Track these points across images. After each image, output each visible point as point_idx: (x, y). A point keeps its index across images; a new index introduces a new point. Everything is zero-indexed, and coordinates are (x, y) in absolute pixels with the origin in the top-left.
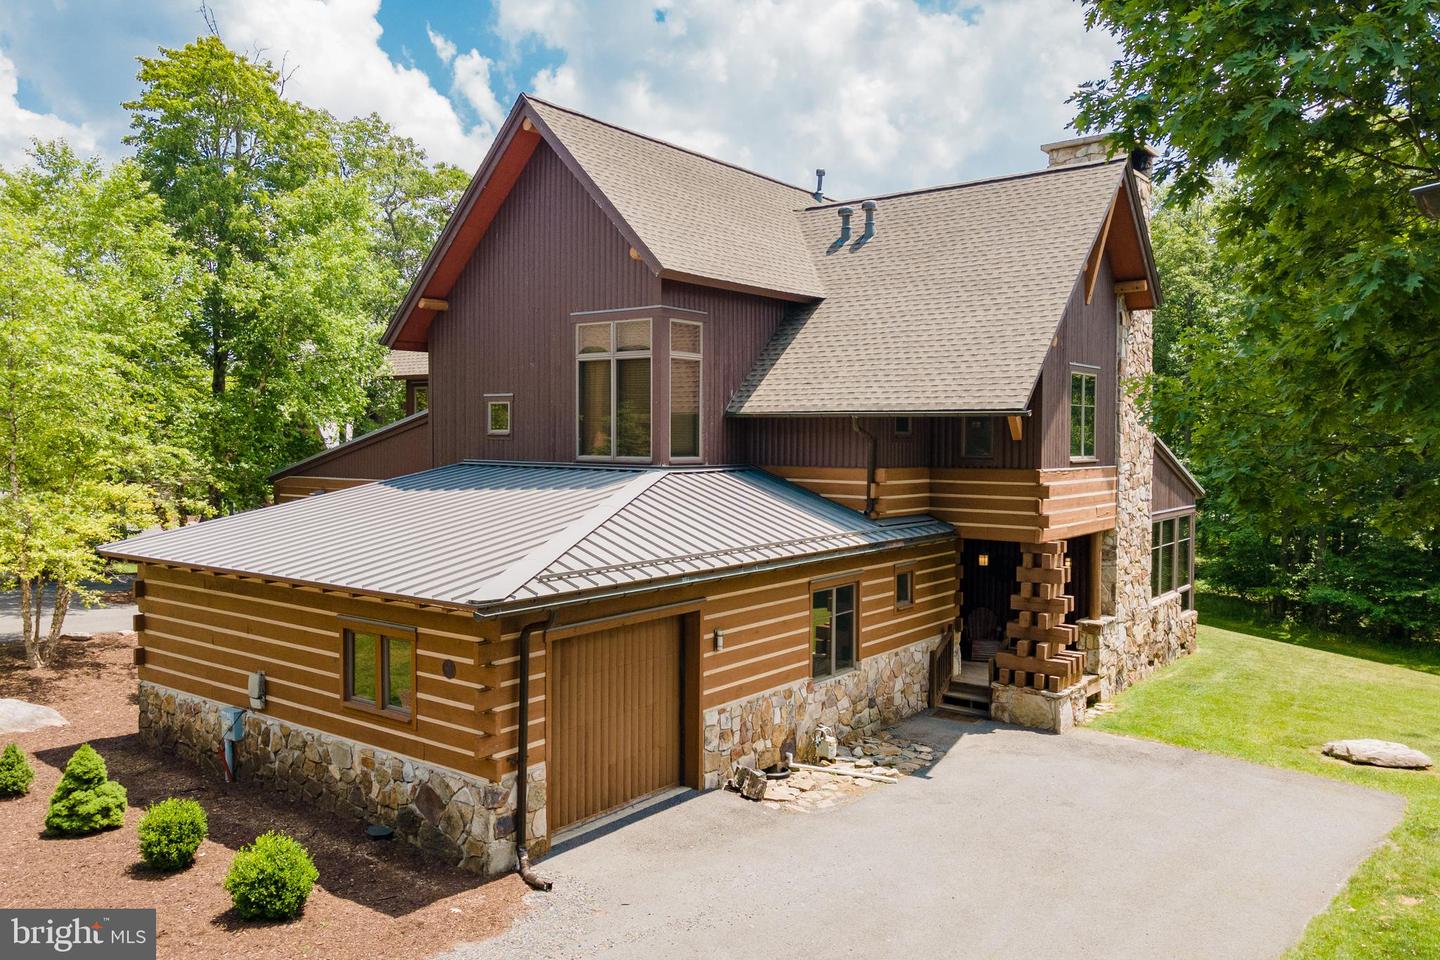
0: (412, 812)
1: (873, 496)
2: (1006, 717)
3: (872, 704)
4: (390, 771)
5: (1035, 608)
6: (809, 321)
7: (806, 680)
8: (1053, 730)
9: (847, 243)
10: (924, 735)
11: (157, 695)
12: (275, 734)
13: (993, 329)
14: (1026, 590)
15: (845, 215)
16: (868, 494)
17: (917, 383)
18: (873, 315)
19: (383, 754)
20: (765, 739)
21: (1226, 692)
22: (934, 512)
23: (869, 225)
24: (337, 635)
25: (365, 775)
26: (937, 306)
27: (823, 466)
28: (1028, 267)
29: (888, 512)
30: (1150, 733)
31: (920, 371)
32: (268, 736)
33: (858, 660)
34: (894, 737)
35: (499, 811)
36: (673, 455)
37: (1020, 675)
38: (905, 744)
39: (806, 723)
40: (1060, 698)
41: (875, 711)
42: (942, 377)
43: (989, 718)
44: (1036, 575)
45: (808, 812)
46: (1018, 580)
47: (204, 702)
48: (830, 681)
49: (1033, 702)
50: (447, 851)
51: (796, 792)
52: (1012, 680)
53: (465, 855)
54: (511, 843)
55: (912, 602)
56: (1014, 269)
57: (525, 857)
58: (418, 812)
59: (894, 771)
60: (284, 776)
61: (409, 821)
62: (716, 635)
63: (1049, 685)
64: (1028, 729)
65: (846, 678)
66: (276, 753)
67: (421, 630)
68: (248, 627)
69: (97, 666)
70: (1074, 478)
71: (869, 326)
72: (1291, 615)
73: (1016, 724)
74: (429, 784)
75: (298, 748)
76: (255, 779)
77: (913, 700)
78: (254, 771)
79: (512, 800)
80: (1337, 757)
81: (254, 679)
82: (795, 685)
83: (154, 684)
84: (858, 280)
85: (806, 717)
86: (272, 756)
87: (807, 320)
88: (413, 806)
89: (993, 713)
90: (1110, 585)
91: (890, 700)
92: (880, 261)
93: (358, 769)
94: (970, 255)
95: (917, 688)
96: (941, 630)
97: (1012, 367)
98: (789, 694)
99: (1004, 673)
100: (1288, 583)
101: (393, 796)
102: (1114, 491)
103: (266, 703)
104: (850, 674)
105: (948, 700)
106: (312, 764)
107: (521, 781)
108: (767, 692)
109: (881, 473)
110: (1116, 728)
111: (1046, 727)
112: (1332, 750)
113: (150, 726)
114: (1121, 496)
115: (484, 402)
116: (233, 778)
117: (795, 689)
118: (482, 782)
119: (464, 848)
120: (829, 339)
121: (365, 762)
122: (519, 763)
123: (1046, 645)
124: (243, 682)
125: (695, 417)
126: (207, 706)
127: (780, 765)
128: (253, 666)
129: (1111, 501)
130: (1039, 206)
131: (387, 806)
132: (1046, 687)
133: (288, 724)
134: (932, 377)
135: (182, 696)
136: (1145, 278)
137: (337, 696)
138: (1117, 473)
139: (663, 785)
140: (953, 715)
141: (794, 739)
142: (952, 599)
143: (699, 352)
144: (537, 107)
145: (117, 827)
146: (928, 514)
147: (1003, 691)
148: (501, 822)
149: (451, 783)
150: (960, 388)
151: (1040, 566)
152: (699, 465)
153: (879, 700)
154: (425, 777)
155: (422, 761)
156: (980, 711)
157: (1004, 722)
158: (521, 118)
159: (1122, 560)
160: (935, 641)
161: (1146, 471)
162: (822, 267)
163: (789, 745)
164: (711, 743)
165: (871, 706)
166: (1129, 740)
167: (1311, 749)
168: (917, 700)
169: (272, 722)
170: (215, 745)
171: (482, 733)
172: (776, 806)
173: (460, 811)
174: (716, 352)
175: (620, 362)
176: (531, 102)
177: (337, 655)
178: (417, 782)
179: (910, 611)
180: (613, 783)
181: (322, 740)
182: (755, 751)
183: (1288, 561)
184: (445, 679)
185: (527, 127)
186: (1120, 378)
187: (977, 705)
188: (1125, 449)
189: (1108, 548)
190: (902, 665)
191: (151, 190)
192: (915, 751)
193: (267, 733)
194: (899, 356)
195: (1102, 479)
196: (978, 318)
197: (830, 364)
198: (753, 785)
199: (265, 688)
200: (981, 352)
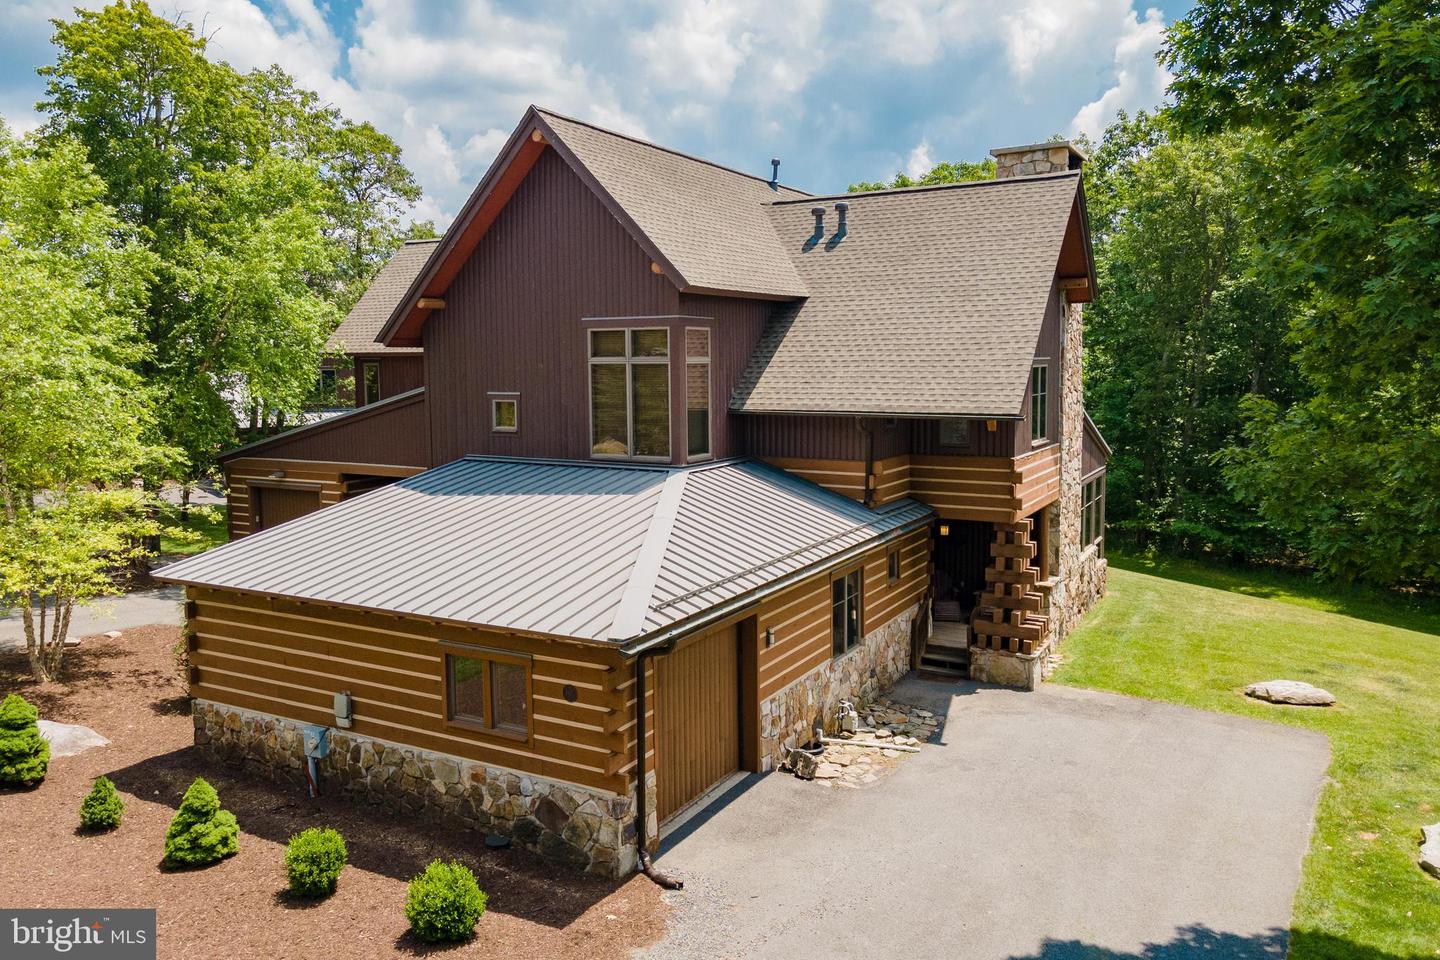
0: (532, 823)
1: (871, 487)
2: (984, 677)
3: (873, 674)
4: (504, 786)
5: (1008, 580)
6: (797, 320)
7: (828, 662)
8: (1027, 688)
9: (821, 241)
10: (919, 699)
11: (217, 713)
12: (366, 751)
13: (978, 336)
14: (1000, 564)
15: (818, 214)
16: (867, 485)
17: (914, 386)
18: (860, 315)
19: (494, 770)
20: (802, 720)
21: (1147, 637)
22: (915, 496)
23: (842, 225)
24: (439, 660)
25: (475, 789)
26: (921, 311)
27: (821, 458)
28: (1003, 276)
29: (885, 499)
30: (1106, 685)
31: (915, 374)
32: (359, 752)
33: (863, 636)
34: (894, 703)
35: (625, 819)
36: (691, 453)
37: (997, 640)
38: (906, 709)
39: (830, 700)
40: (1033, 659)
41: (875, 679)
42: (938, 380)
43: (967, 678)
44: (1008, 551)
45: (858, 787)
46: (992, 554)
47: (277, 720)
48: (844, 659)
49: (1010, 663)
50: (572, 857)
51: (840, 768)
52: (989, 644)
53: (592, 861)
54: (633, 846)
55: (898, 577)
56: (990, 277)
57: (647, 859)
58: (538, 822)
59: (913, 740)
60: (376, 789)
61: (526, 830)
62: (768, 634)
63: (1024, 648)
64: (1006, 687)
65: (854, 653)
66: (367, 769)
67: (537, 657)
68: (329, 649)
69: (104, 675)
70: (1035, 460)
71: (858, 327)
72: (1153, 544)
73: (993, 684)
74: (550, 797)
75: (395, 764)
76: (344, 793)
77: (900, 665)
78: (342, 785)
79: (633, 808)
80: (1259, 697)
81: (340, 701)
82: (822, 667)
83: (211, 702)
84: (839, 281)
85: (830, 695)
86: (364, 771)
87: (794, 318)
88: (533, 818)
89: (972, 673)
90: (1054, 549)
91: (885, 668)
92: (858, 261)
93: (467, 783)
94: (945, 260)
95: (903, 653)
96: (917, 599)
97: (1002, 374)
98: (818, 674)
99: (982, 638)
100: (1150, 516)
101: (508, 808)
102: (1058, 466)
103: (353, 721)
104: (857, 650)
105: (926, 662)
106: (411, 779)
107: (640, 790)
108: (803, 678)
109: (878, 466)
110: (1076, 681)
111: (1020, 684)
112: (1254, 692)
113: (209, 743)
114: (1063, 470)
115: (489, 399)
116: (318, 792)
117: (822, 671)
118: (610, 795)
119: (591, 854)
120: (820, 338)
121: (475, 777)
122: (638, 773)
123: (1019, 613)
124: (330, 703)
125: (705, 413)
126: (282, 724)
127: (813, 741)
128: (339, 687)
129: (1056, 475)
130: (1004, 215)
131: (503, 817)
132: (1021, 650)
133: (380, 741)
134: (927, 381)
135: (247, 714)
136: (1085, 276)
137: (440, 717)
138: (1060, 449)
139: (728, 772)
140: (934, 676)
141: (822, 716)
142: (925, 569)
143: (707, 356)
144: (548, 120)
145: (234, 854)
146: (909, 496)
147: (981, 654)
148: (626, 829)
149: (576, 797)
150: (956, 393)
151: (1012, 542)
152: (708, 462)
153: (878, 669)
154: (546, 791)
155: (540, 776)
156: (960, 673)
157: (982, 682)
158: (531, 127)
159: (1063, 527)
160: (915, 609)
161: (1078, 445)
162: (800, 265)
163: (818, 723)
164: (767, 731)
165: (872, 677)
166: (1090, 693)
167: (1236, 691)
168: (903, 665)
169: (364, 741)
170: (296, 763)
171: (608, 752)
172: (827, 783)
173: (586, 822)
174: (721, 354)
175: (634, 366)
176: (542, 115)
177: (439, 679)
178: (537, 795)
179: (898, 586)
180: (694, 778)
181: (424, 757)
182: (796, 732)
183: (1151, 498)
184: (566, 702)
185: (536, 137)
186: (1063, 364)
187: (953, 666)
188: (1067, 426)
189: (1052, 516)
190: (893, 635)
191: (94, 172)
192: (919, 716)
193: (357, 750)
194: (892, 358)
195: (1052, 457)
196: (963, 324)
197: (825, 364)
198: (806, 766)
199: (353, 708)
200: (970, 357)
